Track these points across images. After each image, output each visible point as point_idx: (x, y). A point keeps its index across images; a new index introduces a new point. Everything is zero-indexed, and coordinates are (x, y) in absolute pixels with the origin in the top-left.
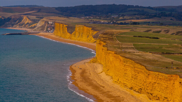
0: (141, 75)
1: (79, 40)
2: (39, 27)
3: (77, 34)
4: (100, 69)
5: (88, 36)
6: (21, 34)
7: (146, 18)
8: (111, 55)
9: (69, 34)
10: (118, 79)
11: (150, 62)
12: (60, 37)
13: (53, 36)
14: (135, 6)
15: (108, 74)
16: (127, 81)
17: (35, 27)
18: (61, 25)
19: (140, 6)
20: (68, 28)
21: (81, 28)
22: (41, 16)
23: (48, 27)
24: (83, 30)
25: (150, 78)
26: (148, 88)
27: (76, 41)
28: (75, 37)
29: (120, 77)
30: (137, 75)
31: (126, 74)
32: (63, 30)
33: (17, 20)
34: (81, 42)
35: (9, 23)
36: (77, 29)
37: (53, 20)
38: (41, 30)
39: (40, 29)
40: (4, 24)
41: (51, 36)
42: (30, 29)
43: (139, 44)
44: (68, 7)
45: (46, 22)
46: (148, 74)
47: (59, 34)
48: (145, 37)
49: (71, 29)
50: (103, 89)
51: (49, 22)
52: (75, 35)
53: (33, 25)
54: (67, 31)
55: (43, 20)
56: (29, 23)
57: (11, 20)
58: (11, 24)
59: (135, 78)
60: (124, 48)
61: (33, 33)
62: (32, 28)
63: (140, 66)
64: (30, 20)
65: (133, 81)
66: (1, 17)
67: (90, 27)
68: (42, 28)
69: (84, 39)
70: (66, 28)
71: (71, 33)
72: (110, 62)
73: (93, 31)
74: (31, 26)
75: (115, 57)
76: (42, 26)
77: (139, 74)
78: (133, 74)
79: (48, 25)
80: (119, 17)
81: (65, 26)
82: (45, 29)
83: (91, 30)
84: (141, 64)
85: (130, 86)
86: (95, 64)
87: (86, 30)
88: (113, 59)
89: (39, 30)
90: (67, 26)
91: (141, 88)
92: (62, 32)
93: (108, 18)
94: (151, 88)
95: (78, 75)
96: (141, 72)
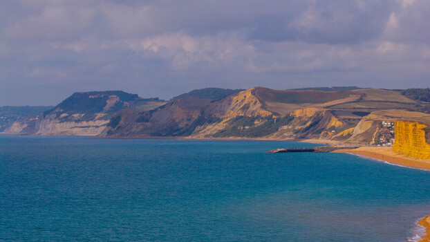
2: (358, 135)
6: (312, 151)
9: (428, 147)
12: (408, 155)
13: (391, 154)
17: (349, 135)
18: (411, 126)
20: (426, 133)
22: (366, 111)
23: (380, 136)
32: (415, 139)
33: (307, 121)
35: (290, 127)
37: (392, 117)
38: (364, 141)
39: (361, 139)
40: (277, 130)
41: (387, 153)
42: (338, 142)
45: (375, 122)
47: (406, 150)
51: (383, 123)
53: (346, 132)
54: (424, 139)
55: (368, 117)
56: (337, 126)
57: (293, 121)
58: (294, 130)
61: (342, 148)
62: (342, 138)
64: (339, 120)
66: (270, 113)
68: (366, 137)
70: (423, 133)
74: (341, 133)
76: (366, 132)
79: (380, 129)
81: (419, 126)
82: (373, 139)
89: (357, 142)
90: (424, 126)
92: (411, 144)
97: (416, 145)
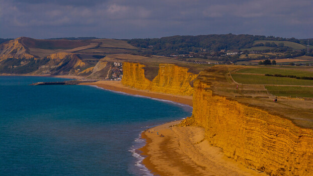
0: (282, 139)
1: (166, 91)
2: (97, 72)
3: (162, 80)
4: (199, 135)
5: (181, 84)
6: (63, 84)
7: (288, 58)
8: (219, 104)
9: (147, 81)
10: (235, 152)
11: (301, 112)
12: (132, 87)
13: (120, 86)
14: (267, 37)
15: (215, 142)
16: (252, 153)
17: (90, 72)
18: (134, 65)
19: (276, 37)
21: (170, 69)
22: (102, 55)
23: (113, 73)
24: (173, 72)
25: (304, 143)
26: (299, 167)
27: (161, 93)
28: (158, 85)
29: (237, 147)
30: (274, 140)
31: (251, 138)
32: (137, 74)
33: (60, 62)
34: (169, 95)
35: (47, 67)
36: (162, 71)
37: (121, 59)
38: (101, 76)
39: (99, 75)
40: (38, 68)
41: (117, 85)
42: (82, 77)
43: (276, 87)
44: (149, 39)
45: (109, 63)
46: (299, 134)
47: (131, 83)
48: (289, 76)
49: (151, 72)
50: (203, 171)
51: (115, 63)
52: (158, 82)
53: (88, 70)
54: (144, 75)
55: (103, 59)
56: (81, 66)
57: (50, 62)
58: (50, 69)
59: (270, 146)
60: (247, 92)
61: (85, 82)
62: (85, 74)
63: (280, 121)
64: (83, 61)
65: (264, 153)
66: (32, 56)
67: (185, 66)
68: (102, 74)
69: (174, 89)
70: (143, 71)
71: (151, 79)
72: (218, 120)
73: (190, 73)
74: (84, 71)
75: (227, 106)
76: (102, 70)
77: (279, 138)
78: (266, 138)
79: (112, 68)
80: (239, 55)
81: (140, 66)
82: (108, 75)
83: (188, 72)
84: (282, 116)
85: (258, 165)
86: (191, 128)
87: (178, 73)
88: (223, 112)
89: (96, 77)
90: (144, 66)
91: (283, 167)
92: (135, 78)
93: (219, 57)
94: (306, 167)
95: (154, 148)
96: (284, 132)
97: (138, 79)
